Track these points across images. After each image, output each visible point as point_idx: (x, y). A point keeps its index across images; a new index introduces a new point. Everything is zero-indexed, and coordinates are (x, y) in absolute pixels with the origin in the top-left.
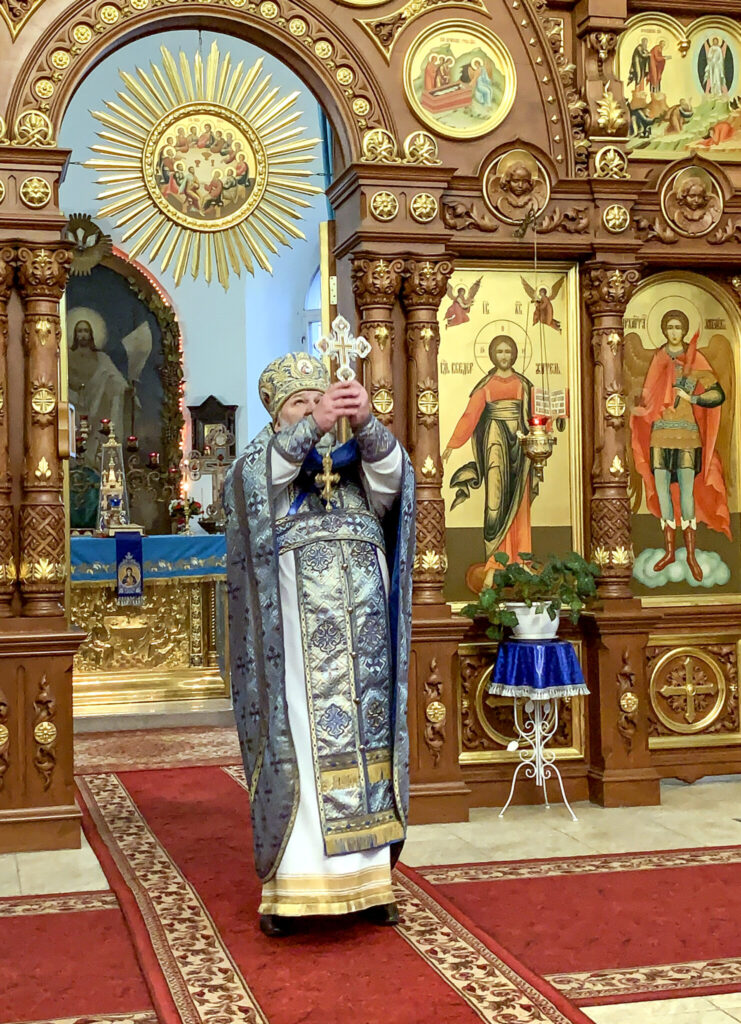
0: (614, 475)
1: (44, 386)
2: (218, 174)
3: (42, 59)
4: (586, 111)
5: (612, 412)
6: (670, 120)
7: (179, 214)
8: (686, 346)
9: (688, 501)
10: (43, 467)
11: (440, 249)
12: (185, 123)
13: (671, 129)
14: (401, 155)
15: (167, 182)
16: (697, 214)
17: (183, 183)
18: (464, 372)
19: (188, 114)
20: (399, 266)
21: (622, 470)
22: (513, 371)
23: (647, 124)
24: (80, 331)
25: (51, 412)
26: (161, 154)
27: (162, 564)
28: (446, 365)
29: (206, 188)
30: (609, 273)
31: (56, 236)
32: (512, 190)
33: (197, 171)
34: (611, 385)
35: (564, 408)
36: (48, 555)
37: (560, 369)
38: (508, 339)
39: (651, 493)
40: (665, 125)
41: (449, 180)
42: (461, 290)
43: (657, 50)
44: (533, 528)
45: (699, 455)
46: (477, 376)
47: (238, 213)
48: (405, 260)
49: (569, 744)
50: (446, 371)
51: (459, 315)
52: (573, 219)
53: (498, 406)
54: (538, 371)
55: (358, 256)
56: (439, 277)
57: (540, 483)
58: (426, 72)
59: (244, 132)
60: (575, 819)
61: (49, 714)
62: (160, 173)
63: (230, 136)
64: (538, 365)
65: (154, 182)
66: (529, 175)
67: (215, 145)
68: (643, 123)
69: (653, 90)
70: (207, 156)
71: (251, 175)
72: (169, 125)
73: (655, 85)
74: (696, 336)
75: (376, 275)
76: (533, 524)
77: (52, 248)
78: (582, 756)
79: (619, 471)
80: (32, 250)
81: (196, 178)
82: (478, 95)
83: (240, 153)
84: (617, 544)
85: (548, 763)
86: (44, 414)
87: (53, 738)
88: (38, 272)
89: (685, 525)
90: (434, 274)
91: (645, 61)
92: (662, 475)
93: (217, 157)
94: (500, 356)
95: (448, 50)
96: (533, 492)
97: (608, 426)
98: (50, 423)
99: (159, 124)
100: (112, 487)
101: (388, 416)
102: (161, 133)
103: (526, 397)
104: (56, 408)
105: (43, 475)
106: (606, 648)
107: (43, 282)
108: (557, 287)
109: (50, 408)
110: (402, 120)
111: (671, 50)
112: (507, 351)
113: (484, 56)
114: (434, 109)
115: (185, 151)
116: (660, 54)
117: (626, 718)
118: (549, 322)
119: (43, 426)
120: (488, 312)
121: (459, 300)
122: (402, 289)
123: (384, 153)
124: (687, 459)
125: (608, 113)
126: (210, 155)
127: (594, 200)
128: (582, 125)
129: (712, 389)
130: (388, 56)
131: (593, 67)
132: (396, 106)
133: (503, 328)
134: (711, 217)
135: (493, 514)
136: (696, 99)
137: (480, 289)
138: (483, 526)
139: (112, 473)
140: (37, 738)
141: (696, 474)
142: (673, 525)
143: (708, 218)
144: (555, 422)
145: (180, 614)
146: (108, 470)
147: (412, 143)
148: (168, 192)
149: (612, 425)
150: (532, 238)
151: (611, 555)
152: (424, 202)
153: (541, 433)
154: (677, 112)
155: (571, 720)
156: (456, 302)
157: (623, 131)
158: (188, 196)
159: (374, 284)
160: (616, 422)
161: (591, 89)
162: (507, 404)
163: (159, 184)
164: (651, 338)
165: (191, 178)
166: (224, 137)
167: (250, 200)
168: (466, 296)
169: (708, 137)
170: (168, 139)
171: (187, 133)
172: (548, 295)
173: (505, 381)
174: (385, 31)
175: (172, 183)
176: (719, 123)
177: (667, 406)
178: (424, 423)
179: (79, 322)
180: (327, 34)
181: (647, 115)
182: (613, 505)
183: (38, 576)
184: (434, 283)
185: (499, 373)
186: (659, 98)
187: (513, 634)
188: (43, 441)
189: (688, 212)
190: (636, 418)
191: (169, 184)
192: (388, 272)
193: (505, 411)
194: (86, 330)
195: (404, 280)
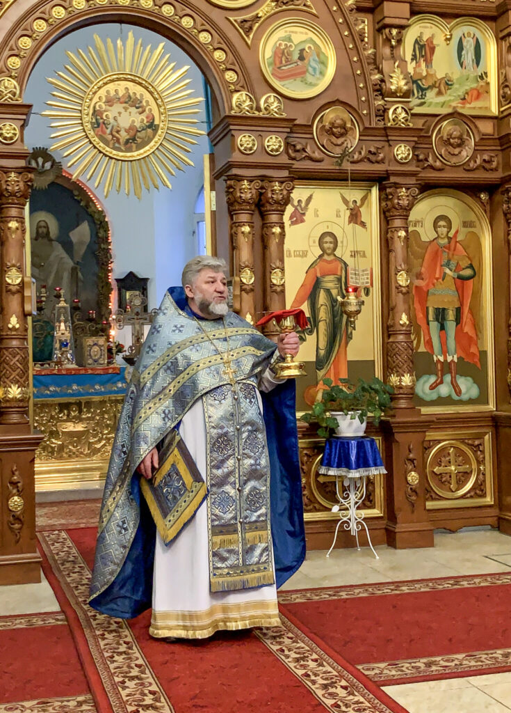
0: (402, 325)
1: (14, 266)
2: (133, 122)
3: (12, 42)
4: (382, 81)
5: (401, 283)
6: (439, 87)
7: (107, 149)
8: (450, 239)
9: (451, 343)
10: (14, 322)
11: (285, 173)
12: (111, 87)
13: (440, 93)
14: (259, 109)
15: (98, 126)
16: (456, 151)
17: (110, 127)
18: (302, 257)
19: (112, 81)
20: (258, 184)
21: (408, 323)
22: (335, 255)
23: (423, 90)
24: (41, 227)
25: (19, 284)
26: (94, 107)
27: (97, 387)
28: (290, 251)
29: (126, 131)
30: (398, 190)
31: (22, 163)
32: (333, 134)
33: (119, 119)
34: (401, 265)
35: (369, 281)
36: (17, 382)
37: (367, 255)
38: (331, 234)
39: (427, 338)
40: (436, 90)
41: (290, 127)
42: (299, 201)
43: (430, 40)
44: (348, 361)
45: (459, 312)
46: (311, 259)
47: (147, 148)
48: (262, 181)
49: (373, 507)
50: (290, 256)
51: (298, 218)
52: (374, 154)
53: (325, 279)
54: (351, 256)
55: (230, 178)
56: (285, 192)
57: (353, 331)
58: (275, 54)
59: (151, 93)
60: (378, 558)
61: (18, 491)
62: (94, 121)
63: (142, 95)
64: (351, 252)
65: (89, 126)
66: (345, 123)
67: (131, 102)
68: (420, 89)
69: (427, 66)
70: (126, 109)
71: (156, 122)
72: (99, 88)
73: (429, 63)
74: (457, 232)
75: (242, 191)
76: (349, 359)
77: (19, 171)
78: (382, 515)
79: (405, 323)
80: (6, 173)
81: (118, 124)
82: (310, 70)
83: (149, 107)
84: (404, 372)
85: (359, 520)
86: (14, 285)
87: (21, 507)
88: (9, 188)
89: (449, 359)
90: (282, 190)
91: (422, 47)
92: (434, 326)
93: (133, 110)
94: (326, 246)
95: (290, 39)
96: (349, 337)
97: (398, 293)
98: (18, 291)
99: (93, 87)
100: (63, 334)
101: (251, 287)
102: (95, 93)
103: (344, 272)
104: (23, 281)
105: (14, 327)
106: (397, 442)
107: (13, 194)
108: (364, 199)
109: (18, 281)
110: (259, 86)
111: (439, 40)
112: (331, 243)
113: (315, 43)
114: (281, 78)
115: (111, 106)
116: (432, 42)
117: (411, 489)
118: (359, 223)
119: (14, 293)
120: (318, 216)
121: (299, 208)
122: (260, 200)
123: (247, 108)
124: (451, 315)
125: (397, 82)
126: (128, 108)
127: (388, 141)
128: (380, 90)
129: (467, 267)
130: (249, 42)
131: (387, 51)
132: (254, 76)
133: (328, 227)
134: (466, 153)
135: (322, 352)
136: (456, 73)
137: (312, 200)
138: (315, 360)
139: (62, 324)
140: (10, 508)
141: (457, 324)
142: (442, 359)
143: (464, 153)
144: (363, 290)
145: (110, 420)
146: (60, 322)
147: (266, 101)
148: (100, 133)
149: (401, 292)
150: (347, 166)
151: (400, 379)
152: (274, 142)
153: (354, 297)
154: (443, 81)
155: (374, 491)
156: (296, 209)
157: (407, 94)
158: (113, 136)
159: (241, 197)
160: (404, 290)
161: (386, 66)
162: (332, 278)
163: (93, 128)
164: (427, 234)
165: (116, 124)
166: (138, 97)
167: (156, 139)
168: (303, 205)
169: (464, 99)
170: (100, 98)
171: (112, 93)
172: (358, 204)
173: (329, 262)
174: (247, 25)
175: (102, 128)
176: (472, 89)
177: (437, 279)
178: (275, 291)
179: (40, 221)
180: (208, 27)
181: (424, 84)
182: (402, 346)
183: (11, 396)
184: (281, 196)
185: (326, 257)
186: (431, 72)
187: (335, 433)
188: (13, 303)
189: (451, 149)
190: (416, 287)
191: (100, 128)
192: (250, 189)
193: (329, 283)
194: (44, 227)
195: (261, 194)
